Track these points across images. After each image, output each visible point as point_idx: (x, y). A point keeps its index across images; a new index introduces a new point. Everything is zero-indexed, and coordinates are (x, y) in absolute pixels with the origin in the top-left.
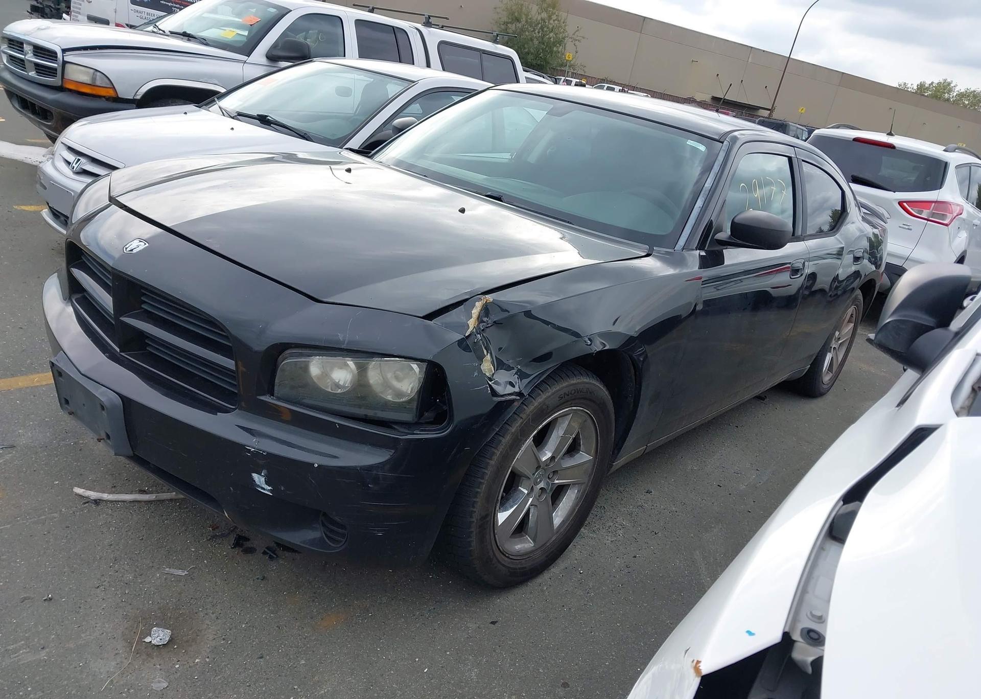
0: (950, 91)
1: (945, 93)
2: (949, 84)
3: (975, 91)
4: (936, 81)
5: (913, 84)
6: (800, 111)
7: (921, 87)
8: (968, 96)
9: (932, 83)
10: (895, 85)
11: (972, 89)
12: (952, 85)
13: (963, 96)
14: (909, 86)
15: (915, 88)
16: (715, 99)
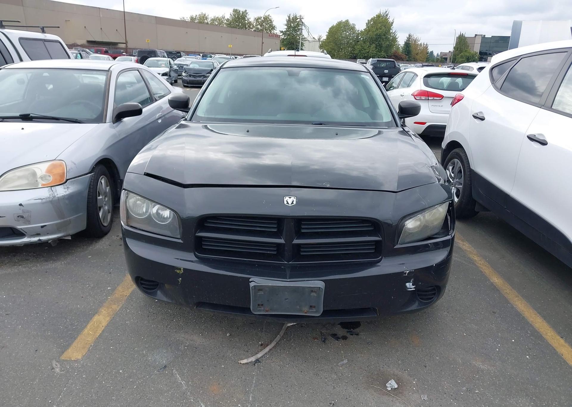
0: (206, 18)
1: (205, 20)
2: (205, 15)
3: (218, 17)
4: (198, 14)
5: (188, 18)
6: (147, 41)
7: (192, 19)
8: (216, 20)
9: (196, 16)
10: (179, 19)
11: (217, 16)
12: (206, 15)
13: (214, 21)
14: (186, 18)
15: (189, 19)
16: (89, 42)
